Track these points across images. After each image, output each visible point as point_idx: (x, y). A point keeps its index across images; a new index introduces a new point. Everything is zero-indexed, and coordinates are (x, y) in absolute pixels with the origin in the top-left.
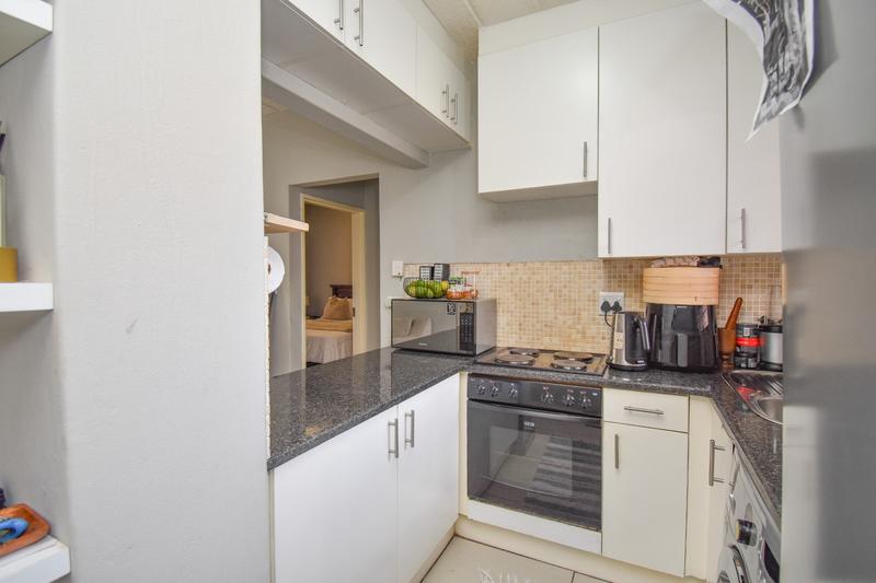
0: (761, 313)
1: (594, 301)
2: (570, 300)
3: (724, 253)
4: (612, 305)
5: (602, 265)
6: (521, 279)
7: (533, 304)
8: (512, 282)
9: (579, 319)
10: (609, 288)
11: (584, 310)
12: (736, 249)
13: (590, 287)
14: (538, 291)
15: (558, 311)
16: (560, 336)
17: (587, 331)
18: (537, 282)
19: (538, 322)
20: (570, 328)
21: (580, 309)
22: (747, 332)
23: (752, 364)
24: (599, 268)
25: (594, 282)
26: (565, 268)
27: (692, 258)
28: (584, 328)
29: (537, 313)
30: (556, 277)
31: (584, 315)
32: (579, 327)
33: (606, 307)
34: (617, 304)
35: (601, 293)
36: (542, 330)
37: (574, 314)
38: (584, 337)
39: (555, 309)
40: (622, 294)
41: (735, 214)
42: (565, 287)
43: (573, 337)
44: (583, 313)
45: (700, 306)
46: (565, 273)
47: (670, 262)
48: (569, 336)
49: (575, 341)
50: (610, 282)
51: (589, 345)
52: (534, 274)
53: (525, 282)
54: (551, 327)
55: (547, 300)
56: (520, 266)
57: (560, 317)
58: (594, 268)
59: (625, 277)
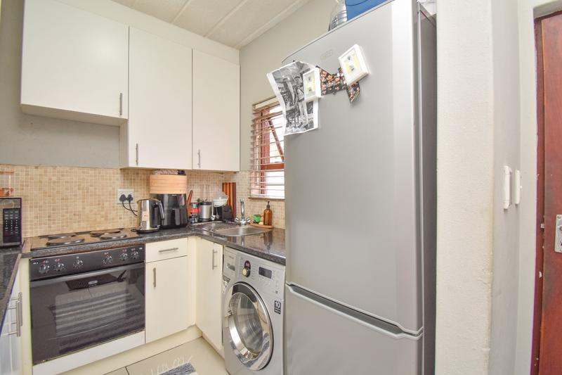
0: (198, 197)
1: (114, 195)
2: (96, 195)
3: (190, 169)
4: (127, 197)
5: (119, 171)
6: (50, 179)
7: (63, 199)
8: (41, 182)
9: (103, 208)
10: (124, 187)
11: (107, 201)
12: (196, 168)
13: (110, 186)
14: (67, 189)
15: (86, 203)
16: (87, 221)
17: (109, 215)
18: (67, 182)
19: (67, 212)
20: (95, 214)
21: (103, 201)
22: (194, 206)
23: (196, 221)
24: (117, 174)
25: (114, 183)
26: (91, 172)
27: (174, 170)
28: (106, 213)
29: (67, 206)
30: (84, 179)
31: (106, 204)
32: (103, 213)
33: (123, 198)
34: (130, 196)
35: (119, 190)
36: (71, 219)
37: (99, 204)
38: (106, 219)
39: (83, 202)
40: (133, 190)
41: (196, 152)
42: (91, 186)
43: (98, 220)
44: (105, 203)
45: (181, 195)
46: (91, 176)
47: (165, 172)
48: (96, 220)
49: (99, 223)
50: (124, 183)
51: (111, 224)
52: (63, 176)
53: (54, 182)
54: (79, 215)
55: (76, 195)
56: (50, 170)
57: (87, 208)
58: (113, 173)
59: (134, 179)
